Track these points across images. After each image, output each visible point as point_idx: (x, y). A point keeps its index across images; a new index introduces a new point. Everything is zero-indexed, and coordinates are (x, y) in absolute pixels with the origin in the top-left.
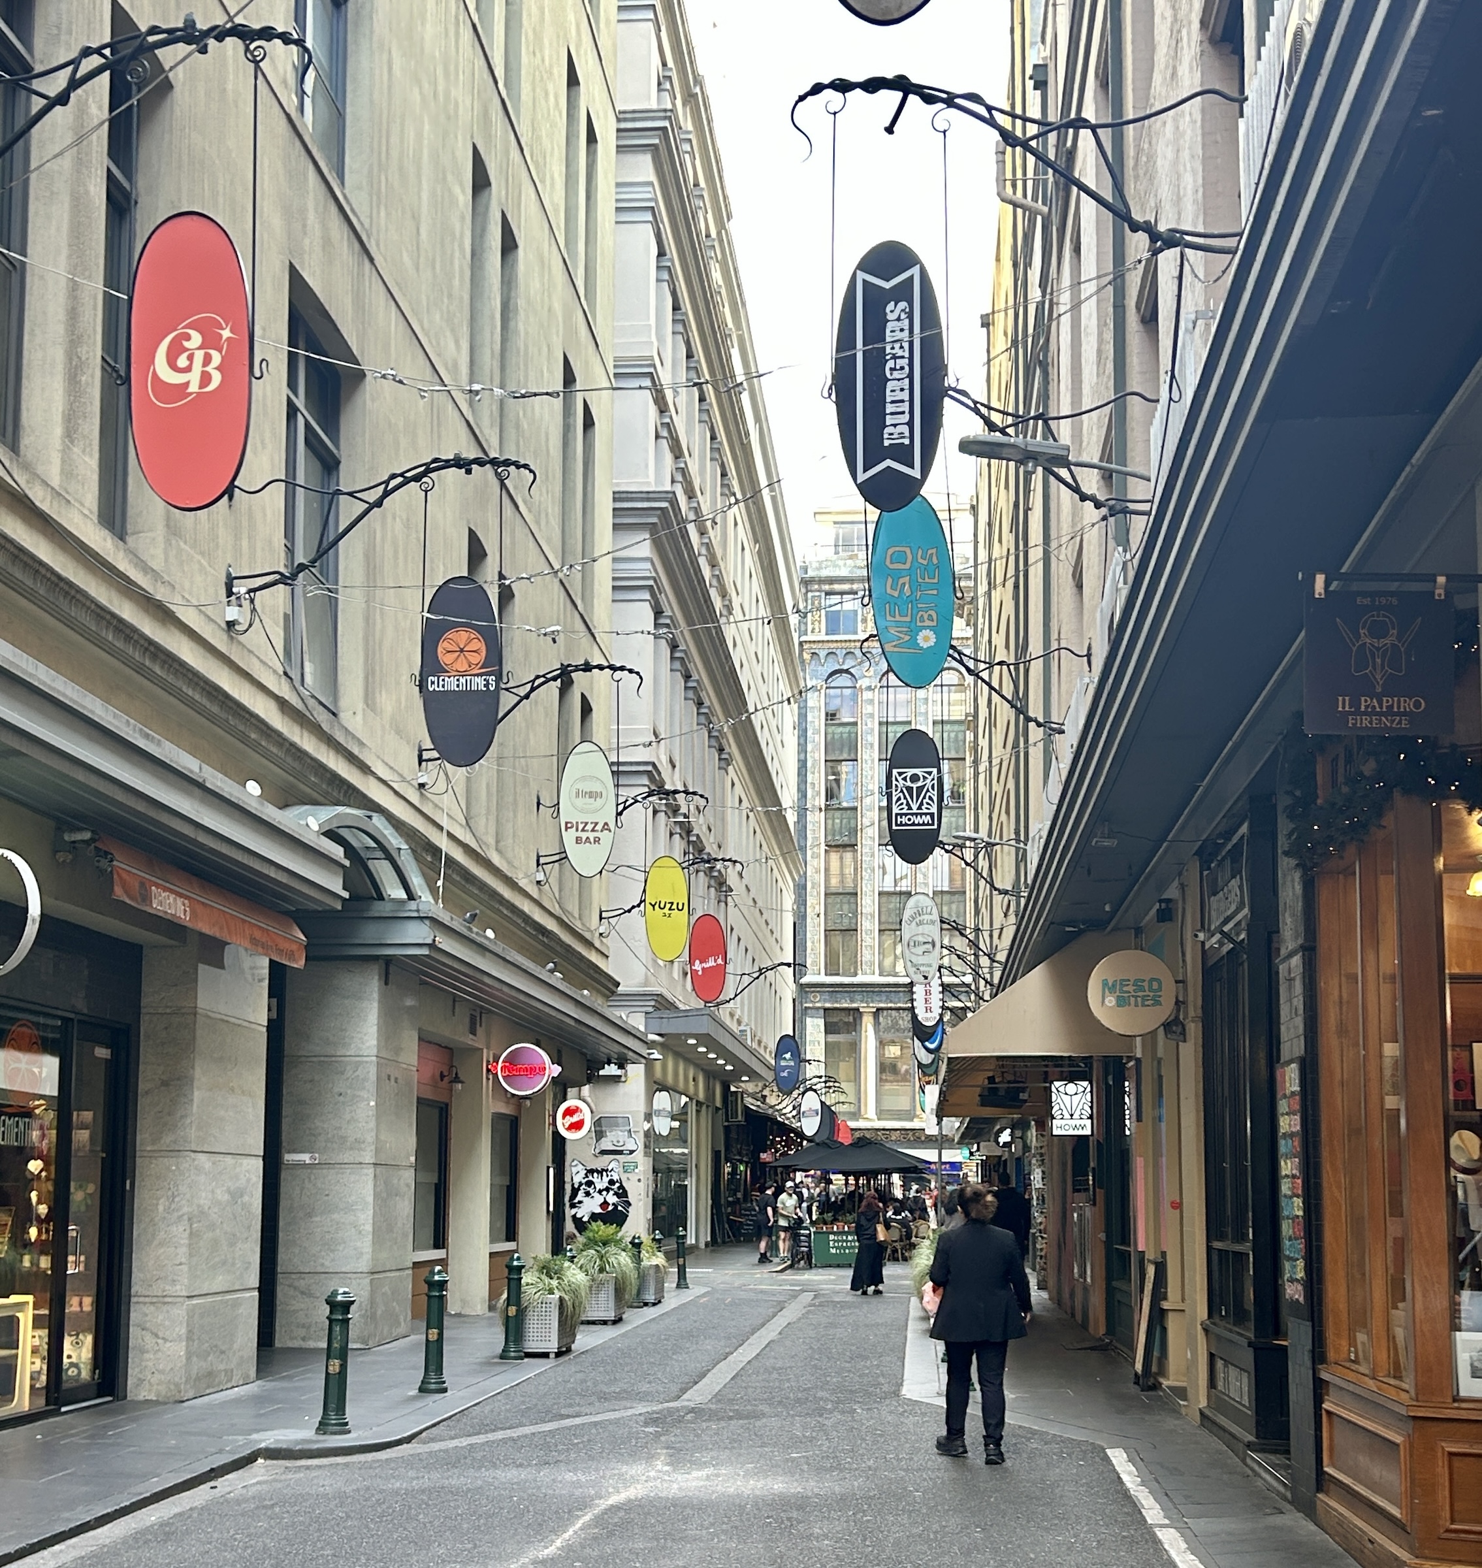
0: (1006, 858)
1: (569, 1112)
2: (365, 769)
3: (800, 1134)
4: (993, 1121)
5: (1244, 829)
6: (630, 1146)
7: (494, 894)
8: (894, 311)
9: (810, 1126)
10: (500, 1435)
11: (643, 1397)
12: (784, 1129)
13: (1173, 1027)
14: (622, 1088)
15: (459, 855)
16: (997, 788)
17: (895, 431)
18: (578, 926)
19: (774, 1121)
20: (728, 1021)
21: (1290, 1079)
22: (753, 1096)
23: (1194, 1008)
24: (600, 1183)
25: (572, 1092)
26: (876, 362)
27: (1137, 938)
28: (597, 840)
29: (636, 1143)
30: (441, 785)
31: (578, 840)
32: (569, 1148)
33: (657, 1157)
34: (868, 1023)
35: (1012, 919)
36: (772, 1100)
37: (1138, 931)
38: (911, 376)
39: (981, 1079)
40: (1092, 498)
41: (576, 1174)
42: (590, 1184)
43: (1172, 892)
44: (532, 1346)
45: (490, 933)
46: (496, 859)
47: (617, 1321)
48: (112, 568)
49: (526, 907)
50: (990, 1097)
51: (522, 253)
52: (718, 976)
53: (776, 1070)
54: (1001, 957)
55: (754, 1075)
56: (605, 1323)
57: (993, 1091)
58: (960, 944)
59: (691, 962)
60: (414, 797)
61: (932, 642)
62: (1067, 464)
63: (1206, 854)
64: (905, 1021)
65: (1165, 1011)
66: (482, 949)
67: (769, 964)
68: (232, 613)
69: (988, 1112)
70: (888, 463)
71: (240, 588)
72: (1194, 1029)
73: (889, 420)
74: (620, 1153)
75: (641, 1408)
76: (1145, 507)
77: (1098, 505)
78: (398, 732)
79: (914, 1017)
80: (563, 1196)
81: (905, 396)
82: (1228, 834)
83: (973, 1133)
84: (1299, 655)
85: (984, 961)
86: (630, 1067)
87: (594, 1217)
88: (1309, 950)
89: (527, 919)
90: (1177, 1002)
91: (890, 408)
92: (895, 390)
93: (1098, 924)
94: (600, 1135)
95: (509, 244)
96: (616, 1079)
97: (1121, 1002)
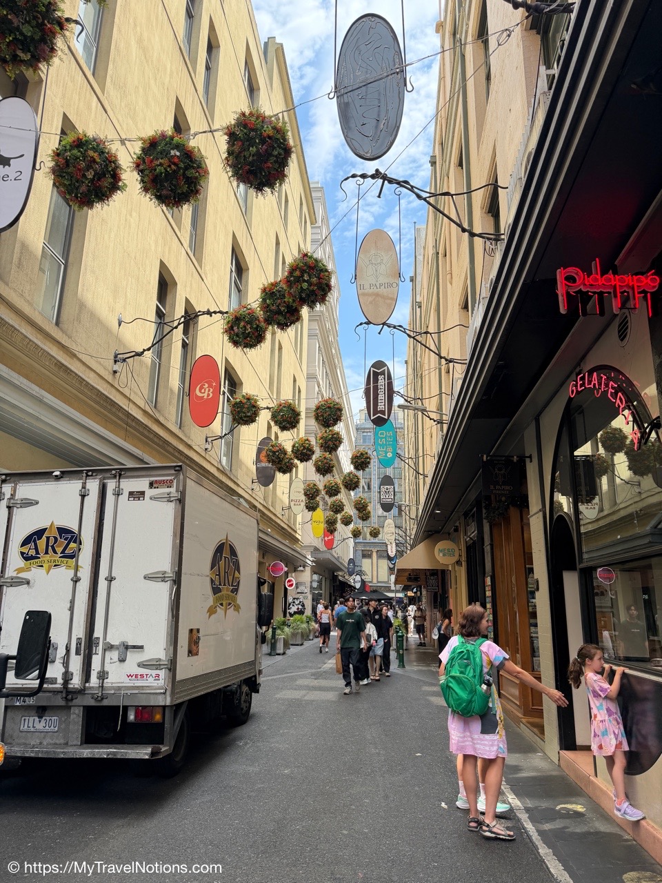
0: (414, 509)
1: (289, 581)
2: (238, 485)
3: (355, 588)
4: (411, 586)
5: (475, 509)
6: (306, 591)
7: (271, 519)
8: (380, 377)
9: (358, 586)
10: (270, 678)
11: (311, 668)
12: (351, 586)
13: (458, 563)
14: (304, 574)
15: (261, 508)
16: (411, 488)
17: (381, 407)
18: (293, 527)
19: (347, 584)
20: (334, 554)
21: (488, 581)
22: (341, 576)
23: (464, 559)
24: (297, 602)
25: (289, 575)
26: (376, 388)
27: (448, 536)
28: (300, 505)
29: (307, 590)
30: (258, 489)
31: (295, 505)
32: (289, 592)
33: (313, 594)
34: (375, 555)
35: (416, 526)
36: (347, 577)
37: (449, 534)
38: (385, 393)
39: (407, 574)
40: (433, 419)
41: (290, 599)
42: (294, 602)
43: (457, 524)
44: (278, 652)
45: (269, 530)
46: (271, 509)
47: (302, 644)
48: (178, 437)
49: (279, 521)
50: (409, 579)
51: (284, 350)
52: (332, 541)
53: (348, 569)
54: (413, 537)
55: (341, 570)
56: (298, 645)
57: (410, 578)
58: (401, 533)
59: (324, 537)
60: (250, 492)
61: (391, 456)
62: (427, 411)
63: (466, 515)
64: (386, 555)
65: (456, 558)
66: (267, 534)
67: (346, 537)
68: (207, 446)
69: (409, 583)
70: (379, 415)
71: (209, 440)
72: (464, 564)
73: (379, 404)
74: (303, 593)
75: (310, 671)
76: (447, 422)
77: (435, 421)
78: (247, 475)
79: (388, 554)
80: (286, 607)
81: (383, 398)
82: (471, 510)
83: (406, 589)
84: (480, 475)
85: (408, 538)
86: (306, 568)
87: (295, 613)
88: (492, 545)
89: (279, 525)
90: (460, 556)
91: (379, 401)
92: (381, 397)
93: (438, 532)
94: (297, 588)
95: (280, 348)
96: (302, 571)
97: (444, 555)
